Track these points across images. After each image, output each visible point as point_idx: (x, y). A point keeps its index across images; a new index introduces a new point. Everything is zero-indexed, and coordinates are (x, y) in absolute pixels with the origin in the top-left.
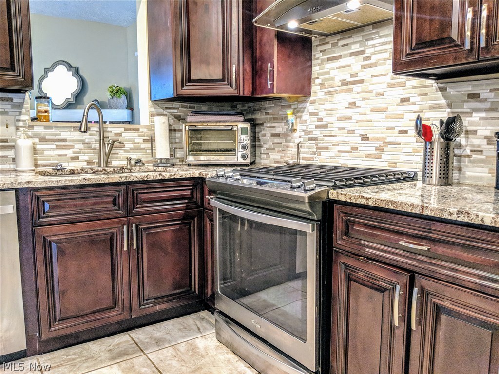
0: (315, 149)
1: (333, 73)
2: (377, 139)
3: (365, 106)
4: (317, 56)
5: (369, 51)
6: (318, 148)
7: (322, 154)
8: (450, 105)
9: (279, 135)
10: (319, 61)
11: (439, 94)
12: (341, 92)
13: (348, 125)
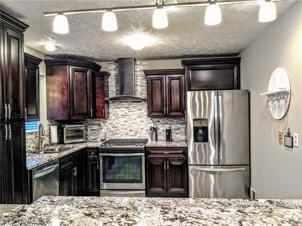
0: (112, 134)
1: (118, 112)
2: (135, 131)
3: (130, 122)
4: (111, 106)
5: (130, 108)
6: (113, 134)
7: (115, 136)
8: (154, 123)
9: (95, 130)
10: (112, 108)
11: (151, 120)
12: (121, 117)
13: (124, 127)
